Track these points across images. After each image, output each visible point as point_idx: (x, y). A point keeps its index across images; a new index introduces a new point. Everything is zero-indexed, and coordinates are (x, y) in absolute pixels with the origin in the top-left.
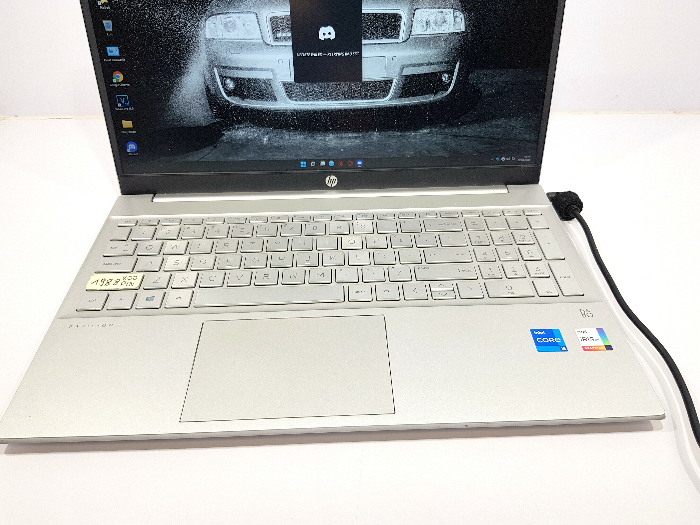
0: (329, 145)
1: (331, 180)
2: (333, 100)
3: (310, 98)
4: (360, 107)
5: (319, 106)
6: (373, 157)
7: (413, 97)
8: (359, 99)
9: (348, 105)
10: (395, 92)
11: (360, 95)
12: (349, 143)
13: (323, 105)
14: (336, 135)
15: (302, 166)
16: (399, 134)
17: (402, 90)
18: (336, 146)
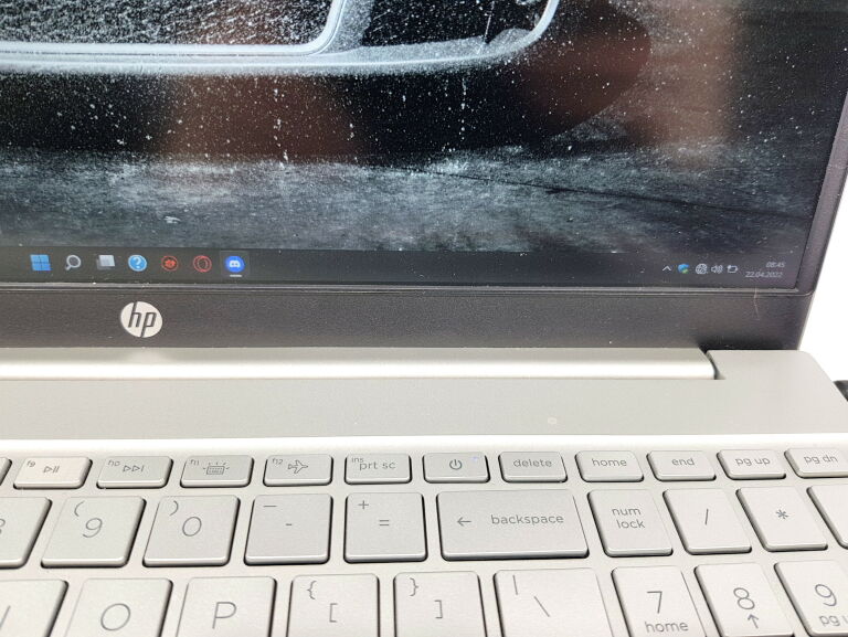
0: (119, 199)
1: (140, 315)
2: (120, 41)
3: (34, 29)
4: (223, 70)
5: (71, 60)
6: (282, 247)
7: (410, 43)
8: (215, 41)
9: (179, 62)
10: (345, 22)
11: (219, 24)
12: (191, 195)
13: (87, 57)
14: (144, 167)
15: (36, 267)
16: (364, 173)
17: (372, 16)
18: (148, 204)
